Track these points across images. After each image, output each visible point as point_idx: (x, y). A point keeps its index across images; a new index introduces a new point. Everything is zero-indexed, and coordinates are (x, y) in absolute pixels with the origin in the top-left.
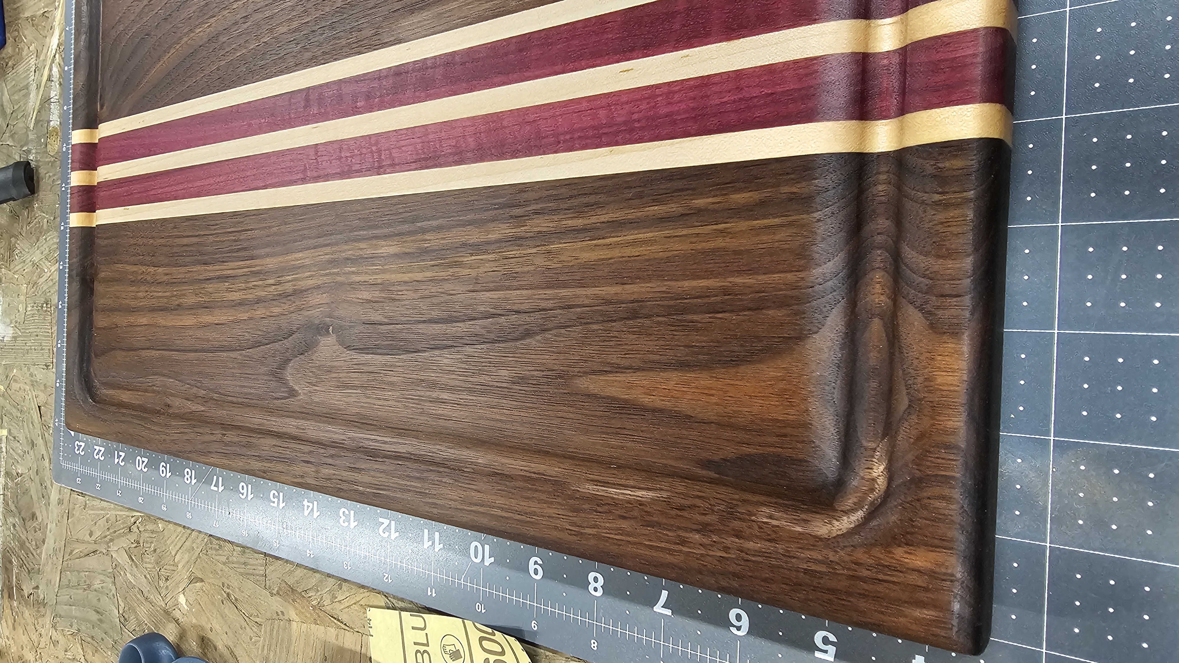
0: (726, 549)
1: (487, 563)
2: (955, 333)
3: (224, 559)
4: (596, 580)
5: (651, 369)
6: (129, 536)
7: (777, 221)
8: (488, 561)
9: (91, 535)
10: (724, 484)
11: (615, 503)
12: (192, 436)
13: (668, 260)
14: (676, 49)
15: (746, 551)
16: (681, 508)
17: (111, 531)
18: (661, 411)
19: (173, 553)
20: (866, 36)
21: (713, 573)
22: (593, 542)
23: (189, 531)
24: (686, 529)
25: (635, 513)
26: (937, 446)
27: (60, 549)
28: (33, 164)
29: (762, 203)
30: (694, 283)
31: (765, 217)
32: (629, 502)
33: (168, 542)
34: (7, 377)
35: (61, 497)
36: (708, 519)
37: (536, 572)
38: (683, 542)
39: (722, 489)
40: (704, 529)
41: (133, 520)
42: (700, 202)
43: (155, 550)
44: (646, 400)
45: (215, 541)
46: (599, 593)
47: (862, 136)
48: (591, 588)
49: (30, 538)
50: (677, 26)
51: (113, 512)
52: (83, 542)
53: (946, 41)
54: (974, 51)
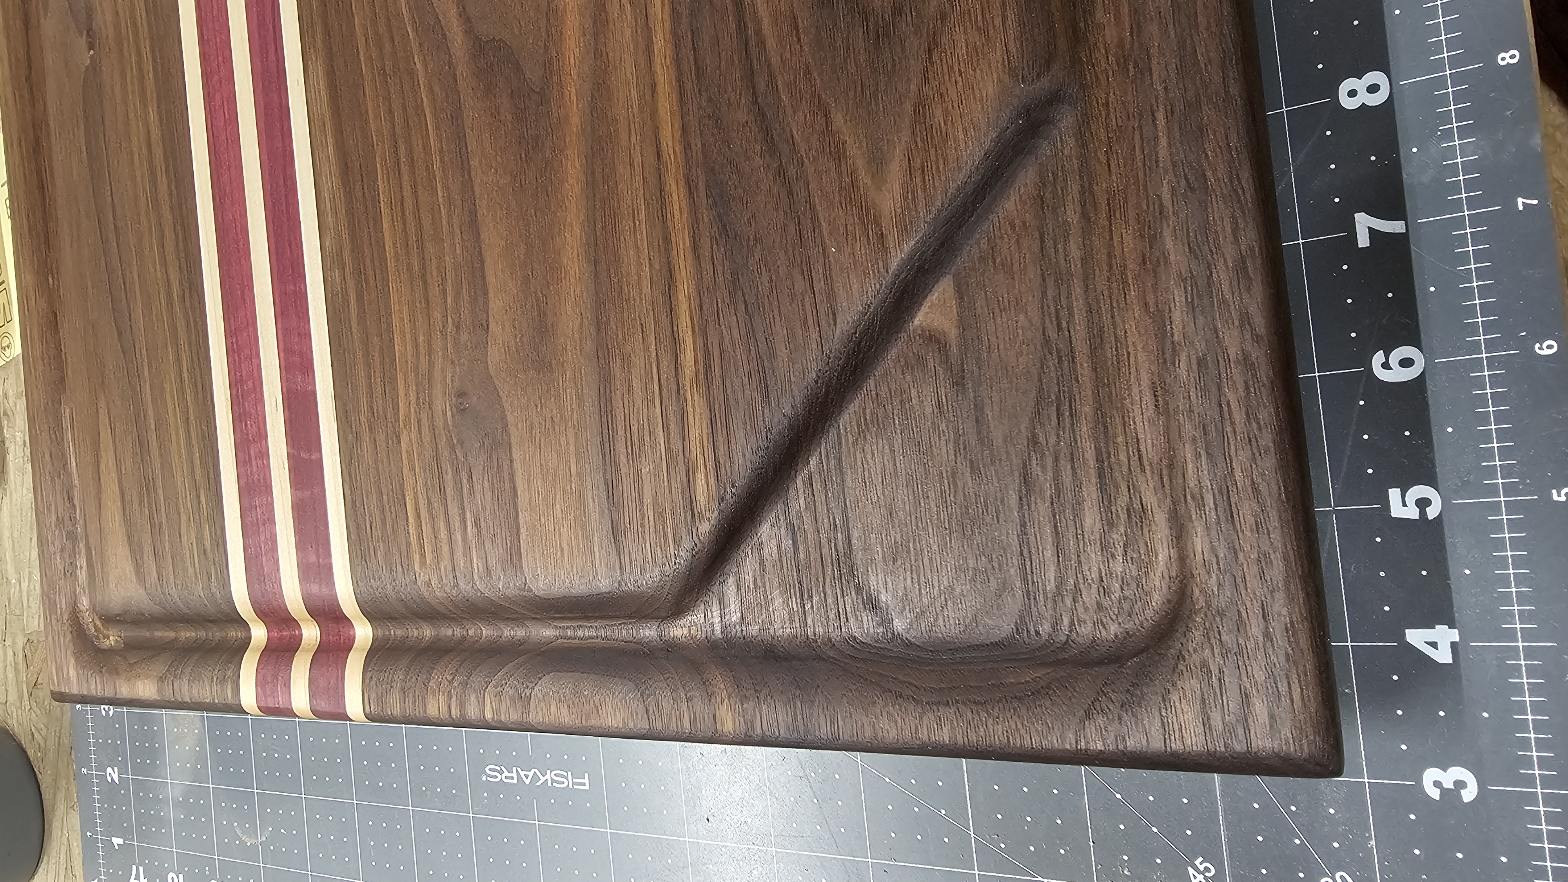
7: (198, 564)
31: (199, 555)
53: (287, 685)
54: (281, 703)
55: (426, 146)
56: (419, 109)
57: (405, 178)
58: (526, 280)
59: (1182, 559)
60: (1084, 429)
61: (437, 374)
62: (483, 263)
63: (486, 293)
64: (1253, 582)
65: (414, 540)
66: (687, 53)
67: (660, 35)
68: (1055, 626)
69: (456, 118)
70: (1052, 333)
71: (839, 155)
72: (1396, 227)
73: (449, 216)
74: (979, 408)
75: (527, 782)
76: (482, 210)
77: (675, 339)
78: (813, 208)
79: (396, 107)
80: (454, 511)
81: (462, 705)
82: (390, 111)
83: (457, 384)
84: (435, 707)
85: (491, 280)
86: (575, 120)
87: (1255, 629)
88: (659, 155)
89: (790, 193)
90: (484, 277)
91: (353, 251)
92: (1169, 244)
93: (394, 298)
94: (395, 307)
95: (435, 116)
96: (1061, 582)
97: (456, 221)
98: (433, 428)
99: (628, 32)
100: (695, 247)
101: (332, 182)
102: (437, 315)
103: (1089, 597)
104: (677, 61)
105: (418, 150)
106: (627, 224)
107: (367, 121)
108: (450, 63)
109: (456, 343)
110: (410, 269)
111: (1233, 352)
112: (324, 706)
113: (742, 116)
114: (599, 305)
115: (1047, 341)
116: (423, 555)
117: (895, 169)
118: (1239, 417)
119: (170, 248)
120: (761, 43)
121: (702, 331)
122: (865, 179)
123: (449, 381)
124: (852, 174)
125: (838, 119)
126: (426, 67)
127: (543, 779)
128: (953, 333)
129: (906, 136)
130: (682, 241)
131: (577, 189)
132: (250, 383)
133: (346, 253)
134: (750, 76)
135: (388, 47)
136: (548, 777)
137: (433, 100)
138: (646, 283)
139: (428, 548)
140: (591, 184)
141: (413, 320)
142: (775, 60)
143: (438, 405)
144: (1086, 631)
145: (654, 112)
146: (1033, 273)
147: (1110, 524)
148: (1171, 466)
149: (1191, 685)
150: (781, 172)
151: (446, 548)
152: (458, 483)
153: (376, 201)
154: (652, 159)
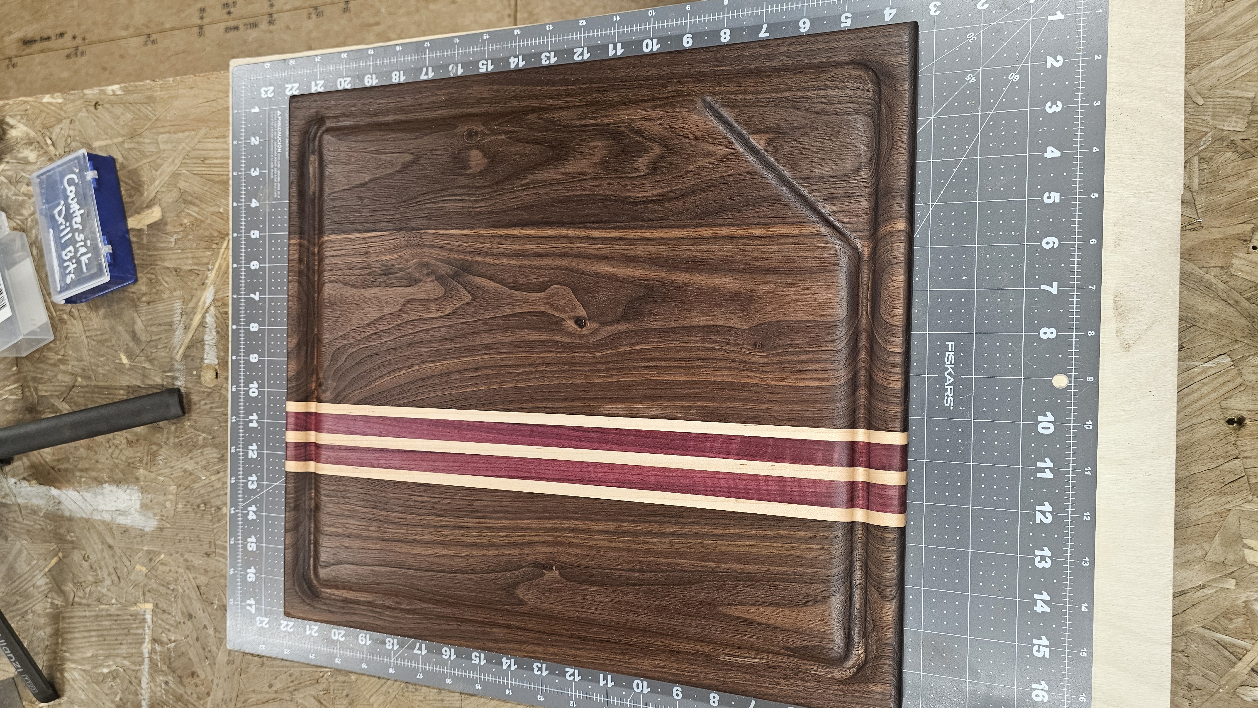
0: (798, 686)
1: (645, 692)
2: (890, 600)
3: (421, 698)
4: (714, 697)
5: (759, 605)
6: (317, 686)
7: (818, 547)
8: (646, 691)
9: (271, 686)
10: (795, 657)
11: (741, 666)
12: (430, 625)
13: (767, 556)
14: (769, 461)
15: (807, 687)
16: (774, 667)
17: (296, 683)
18: (765, 624)
19: (368, 696)
20: (853, 474)
21: (791, 697)
22: (730, 685)
23: (384, 681)
24: (778, 678)
25: (752, 670)
26: (885, 644)
27: (231, 700)
28: (183, 390)
29: (811, 538)
30: (780, 568)
31: (813, 544)
32: (748, 665)
33: (362, 689)
34: (151, 560)
35: (231, 658)
36: (788, 672)
37: (677, 695)
38: (777, 684)
39: (793, 659)
40: (786, 678)
41: (321, 674)
42: (783, 533)
43: (347, 696)
44: (758, 619)
45: (411, 687)
46: (717, 704)
47: (852, 515)
48: (711, 702)
49: (189, 692)
50: (769, 451)
51: (298, 669)
52: (261, 692)
53: (885, 487)
54: (895, 494)
55: (653, 350)
56: (639, 351)
57: (663, 363)
58: (716, 305)
59: (847, 63)
60: (804, 94)
61: (745, 358)
62: (704, 326)
63: (717, 326)
64: (854, 42)
65: (815, 384)
66: (654, 224)
67: (645, 234)
68: (869, 104)
69: (647, 332)
70: (774, 104)
71: (703, 168)
72: (765, 26)
73: (683, 342)
74: (793, 128)
75: (952, 380)
76: (684, 324)
77: (750, 237)
78: (717, 178)
79: (634, 364)
80: (804, 357)
81: (895, 366)
82: (635, 368)
83: (750, 347)
84: (897, 384)
85: (712, 323)
86: (663, 274)
87: (868, 41)
88: (684, 238)
89: (710, 187)
90: (709, 327)
91: (685, 400)
92: (753, 66)
93: (709, 378)
94: (713, 379)
95: (643, 343)
96: (853, 102)
97: (686, 338)
98: (767, 364)
99: (641, 248)
100: (720, 225)
101: (653, 407)
102: (720, 354)
103: (860, 93)
104: (656, 228)
105: (653, 355)
106: (706, 254)
107: (635, 382)
108: (626, 332)
109: (734, 345)
110: (699, 367)
111: (786, 48)
112: (896, 461)
113: (681, 203)
114: (731, 270)
115: (776, 105)
116: (823, 379)
117: (712, 148)
118: (805, 47)
119: (655, 528)
120: (660, 194)
121: (749, 225)
122: (712, 159)
123: (748, 352)
124: (709, 163)
125: (692, 168)
126: (624, 345)
127: (950, 370)
128: (768, 136)
129: (703, 144)
130: (717, 231)
131: (687, 276)
132: (731, 482)
133: (685, 404)
134: (669, 199)
135: (611, 365)
136: (949, 366)
137: (637, 343)
138: (728, 248)
139: (820, 376)
140: (687, 270)
141: (720, 368)
142: (666, 189)
143: (758, 359)
144: (870, 94)
145: (670, 239)
146: (754, 109)
147: (836, 87)
148: (819, 67)
149: (886, 59)
150: (703, 190)
151: (822, 365)
152: (792, 353)
153: (667, 382)
154: (685, 242)
